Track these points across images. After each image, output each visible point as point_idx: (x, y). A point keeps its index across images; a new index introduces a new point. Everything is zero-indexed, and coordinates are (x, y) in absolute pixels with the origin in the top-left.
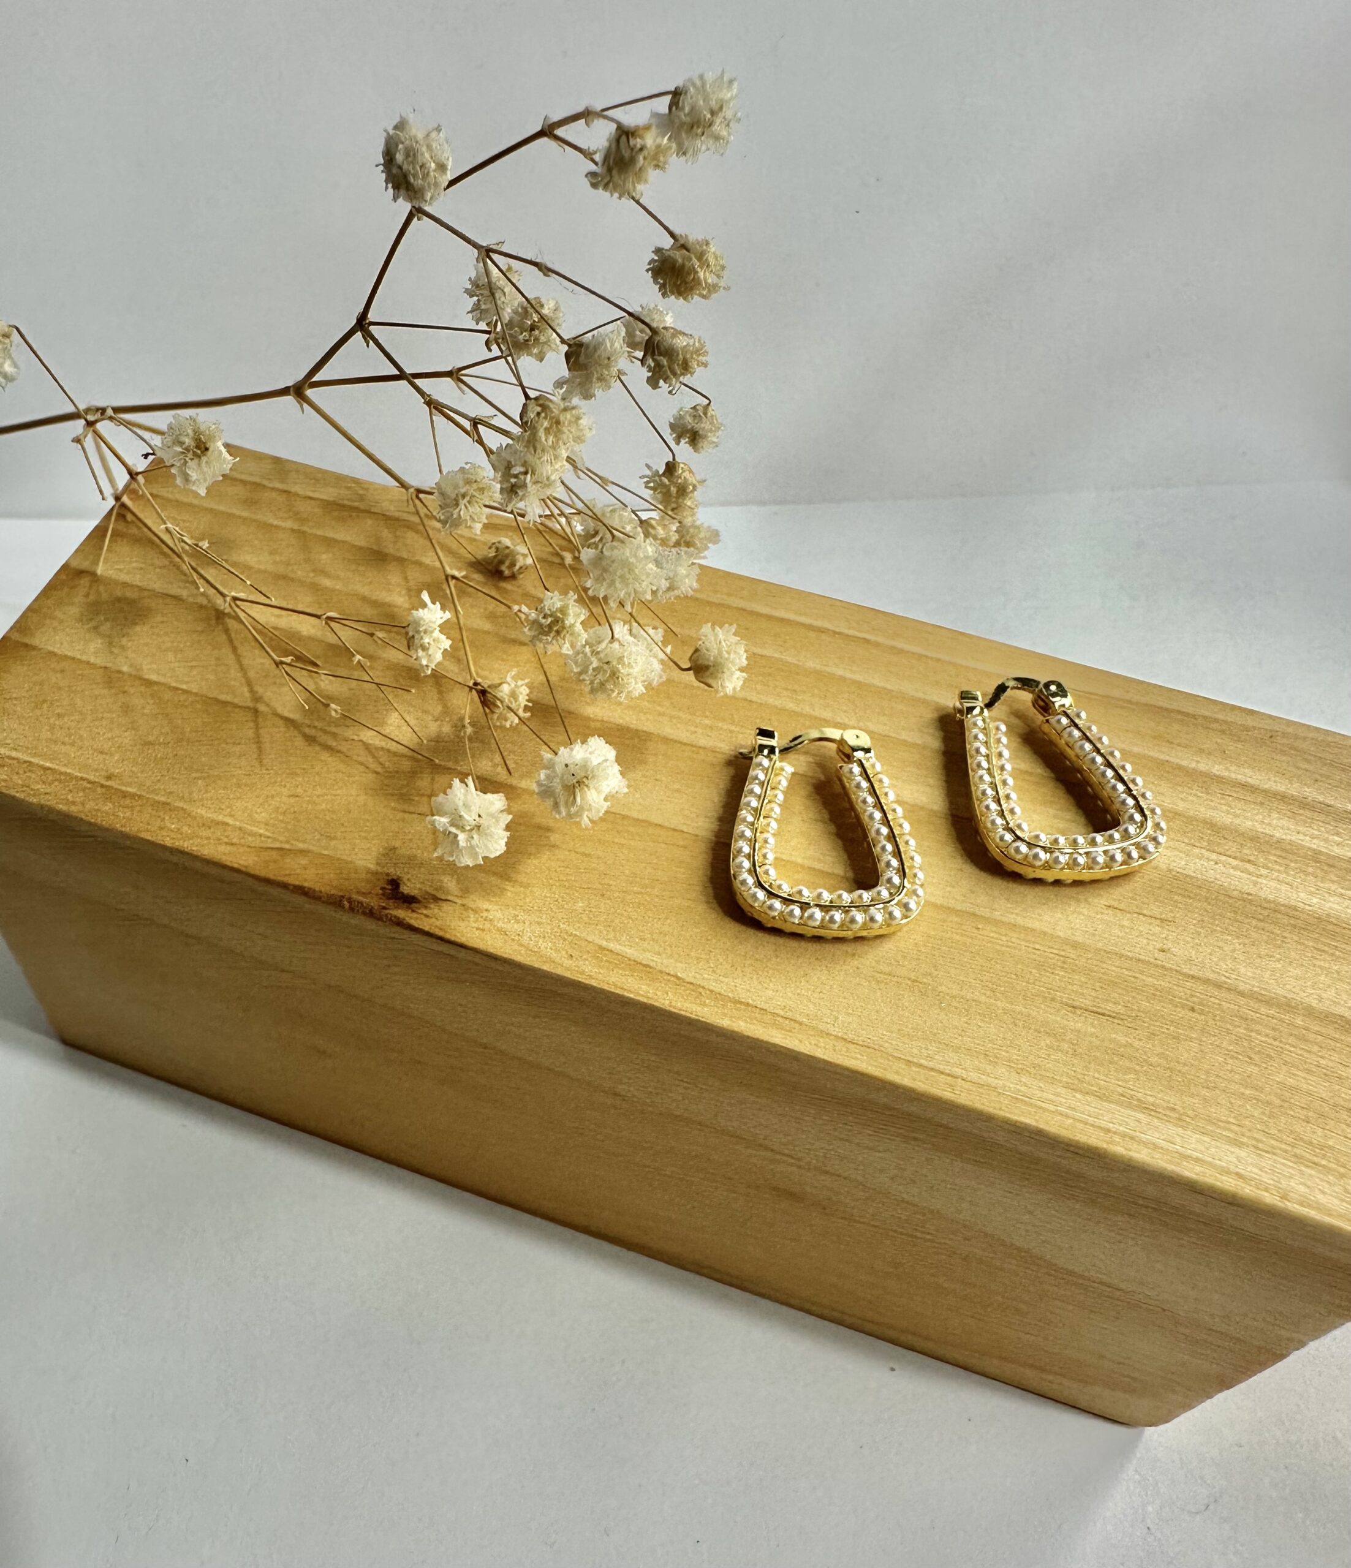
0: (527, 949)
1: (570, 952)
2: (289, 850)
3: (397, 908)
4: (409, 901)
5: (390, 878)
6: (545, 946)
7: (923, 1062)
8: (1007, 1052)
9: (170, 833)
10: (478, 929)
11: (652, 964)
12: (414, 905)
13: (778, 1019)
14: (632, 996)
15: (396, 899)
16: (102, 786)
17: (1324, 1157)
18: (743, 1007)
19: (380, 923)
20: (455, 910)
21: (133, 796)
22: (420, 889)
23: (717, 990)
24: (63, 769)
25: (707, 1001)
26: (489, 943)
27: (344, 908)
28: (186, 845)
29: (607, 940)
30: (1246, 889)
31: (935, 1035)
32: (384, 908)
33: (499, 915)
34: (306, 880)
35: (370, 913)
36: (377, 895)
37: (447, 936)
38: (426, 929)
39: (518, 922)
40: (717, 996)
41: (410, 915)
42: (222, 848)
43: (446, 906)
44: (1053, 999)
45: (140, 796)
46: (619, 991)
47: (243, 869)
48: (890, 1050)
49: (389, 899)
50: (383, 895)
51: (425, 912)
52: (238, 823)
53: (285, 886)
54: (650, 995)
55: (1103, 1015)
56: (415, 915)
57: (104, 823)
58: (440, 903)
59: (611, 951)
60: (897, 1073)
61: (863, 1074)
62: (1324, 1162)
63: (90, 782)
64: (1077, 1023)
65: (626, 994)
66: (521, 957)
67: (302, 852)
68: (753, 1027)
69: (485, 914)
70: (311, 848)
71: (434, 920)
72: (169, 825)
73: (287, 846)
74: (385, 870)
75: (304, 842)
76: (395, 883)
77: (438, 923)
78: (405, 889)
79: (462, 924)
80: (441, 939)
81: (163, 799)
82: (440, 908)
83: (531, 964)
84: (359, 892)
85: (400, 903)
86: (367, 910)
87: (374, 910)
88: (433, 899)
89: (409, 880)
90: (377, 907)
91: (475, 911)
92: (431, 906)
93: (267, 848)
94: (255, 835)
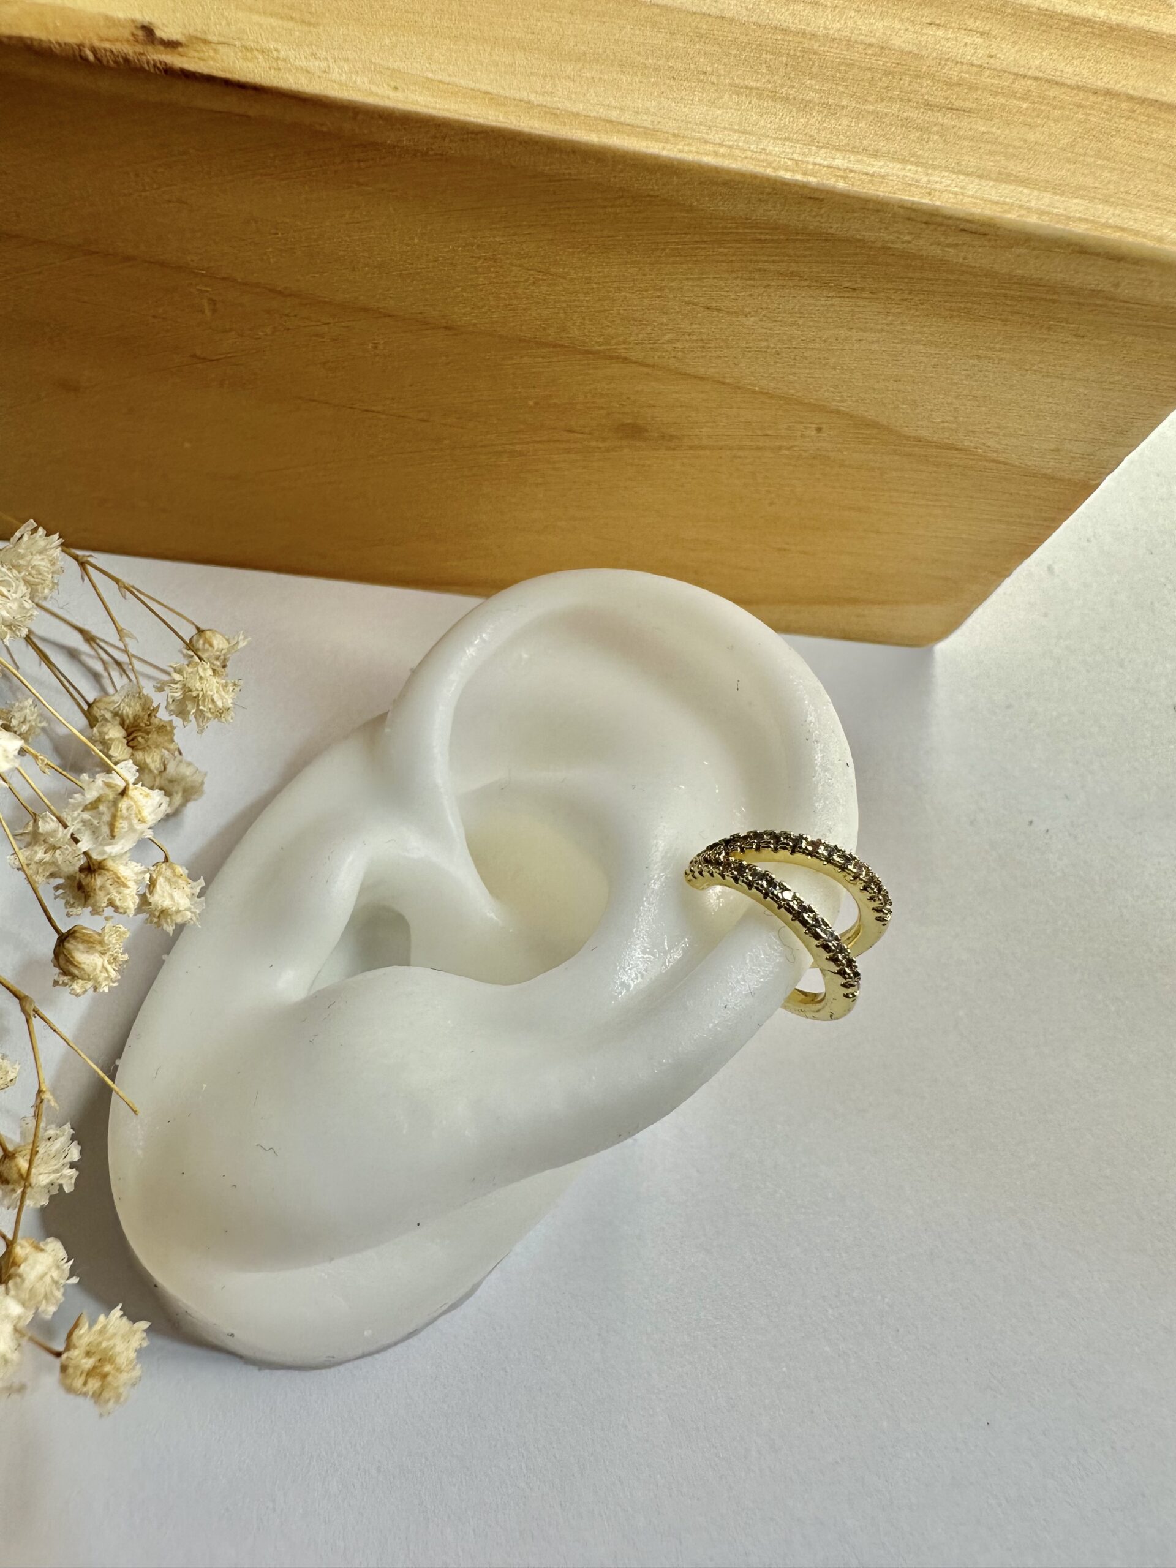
0: (340, 83)
1: (393, 84)
3: (158, 53)
4: (172, 45)
5: (139, 25)
6: (363, 81)
10: (271, 68)
11: (492, 91)
12: (180, 49)
13: (649, 131)
14: (481, 121)
15: (155, 44)
18: (607, 123)
19: (141, 76)
20: (236, 53)
22: (183, 34)
23: (573, 110)
25: (568, 122)
26: (291, 82)
27: (86, 61)
29: (433, 72)
32: (141, 54)
33: (292, 54)
36: (128, 41)
39: (319, 60)
40: (576, 115)
41: (179, 58)
43: (224, 50)
46: (462, 118)
49: (144, 43)
50: (138, 40)
51: (196, 55)
54: (502, 120)
56: (185, 59)
58: (213, 46)
59: (441, 82)
60: (786, 170)
64: (937, 118)
69: (276, 54)
71: (212, 63)
74: (128, 16)
76: (148, 31)
77: (218, 65)
78: (161, 33)
79: (250, 65)
80: (228, 84)
82: (215, 51)
83: (350, 98)
84: (102, 40)
85: (162, 48)
86: (121, 60)
87: (131, 58)
88: (203, 42)
89: (163, 24)
90: (131, 52)
91: (262, 51)
92: (203, 48)
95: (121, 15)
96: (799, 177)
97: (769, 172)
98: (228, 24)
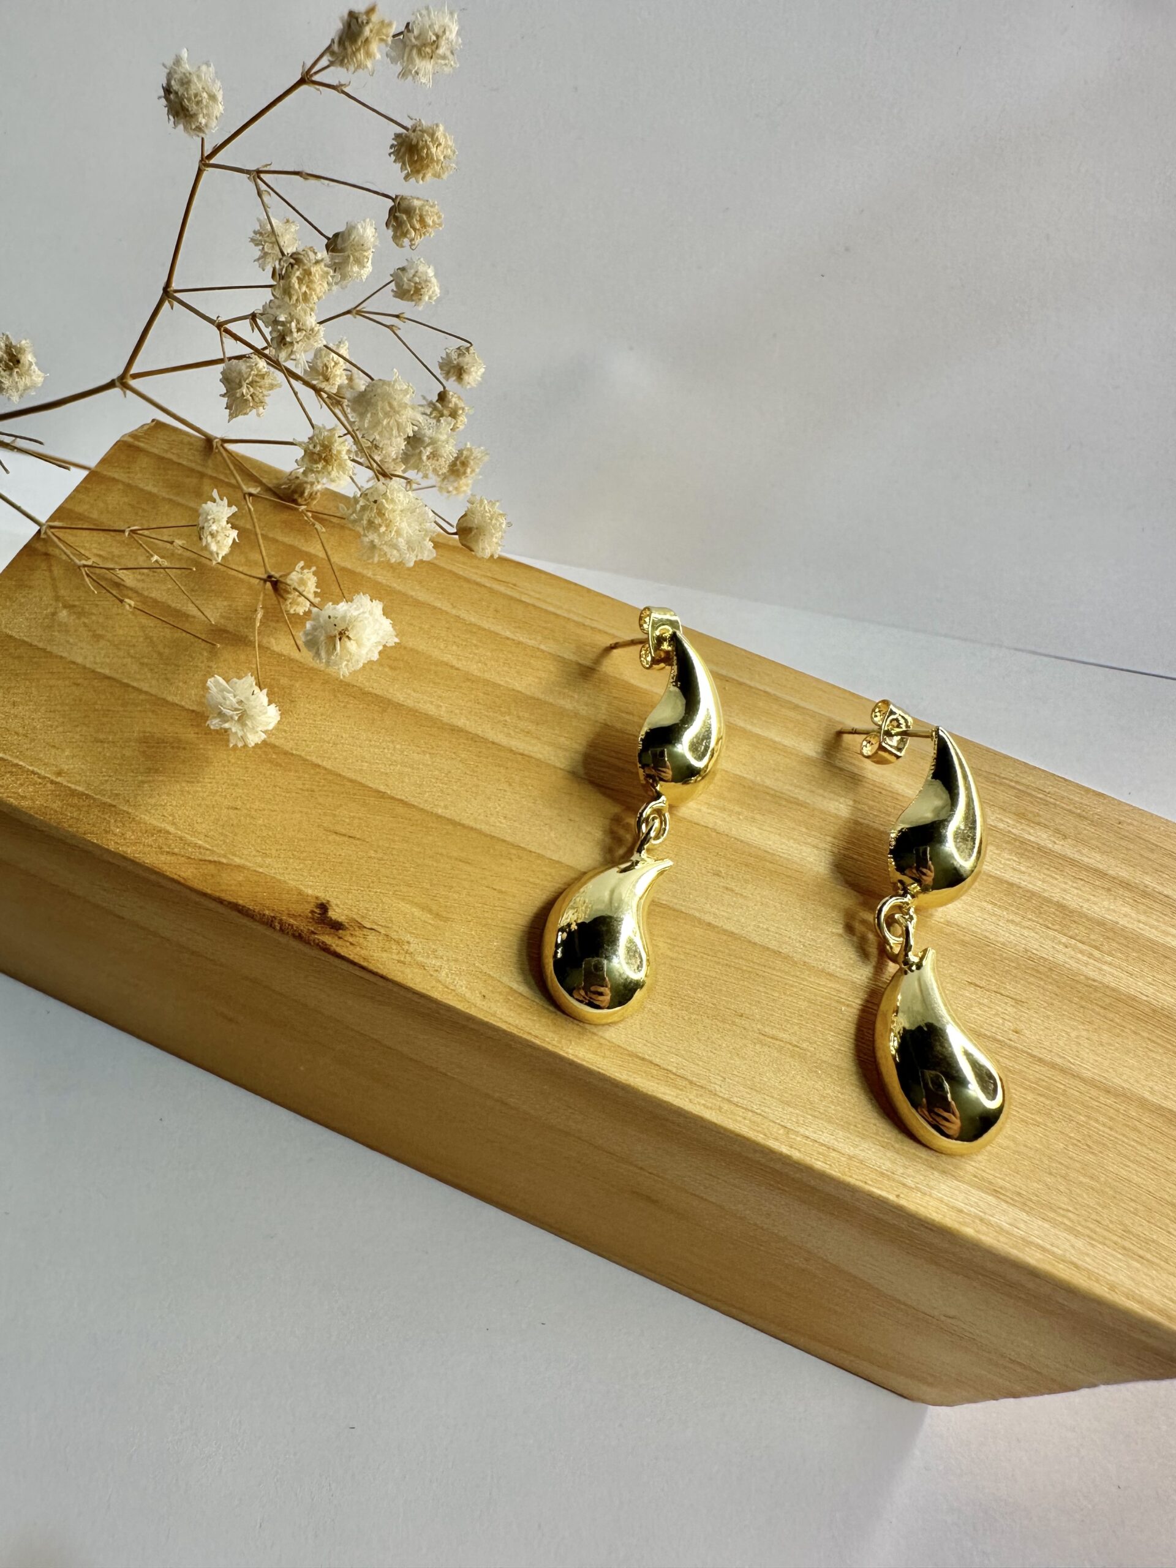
0: (445, 986)
1: (484, 992)
2: (227, 865)
3: (323, 934)
4: (336, 926)
5: (319, 902)
6: (462, 986)
7: (799, 1129)
10: (399, 961)
12: (341, 931)
13: (670, 1075)
14: (537, 1042)
15: (324, 924)
16: (52, 782)
17: (1148, 1250)
18: (639, 1061)
19: (308, 945)
20: (379, 941)
21: (81, 795)
22: (347, 916)
24: (16, 761)
26: (410, 976)
27: (274, 928)
28: (129, 851)
30: (1091, 974)
31: (811, 1103)
32: (313, 933)
33: (419, 948)
34: (240, 897)
35: (299, 937)
36: (307, 917)
37: (371, 967)
38: (351, 957)
39: (437, 957)
41: (336, 941)
43: (372, 937)
45: (88, 796)
46: (525, 1036)
47: (182, 881)
48: (771, 1116)
49: (317, 923)
51: (351, 940)
52: (179, 832)
53: (220, 901)
54: (555, 1043)
56: (340, 942)
58: (365, 932)
61: (742, 1137)
62: (1149, 1256)
63: (40, 777)
66: (437, 993)
67: (240, 868)
68: (646, 1083)
69: (406, 947)
70: (247, 864)
71: (358, 949)
72: (112, 828)
73: (224, 861)
74: (316, 893)
75: (241, 858)
76: (323, 907)
77: (363, 952)
78: (333, 914)
79: (385, 955)
80: (363, 968)
82: (365, 937)
84: (289, 914)
85: (328, 929)
86: (297, 934)
87: (303, 935)
88: (359, 927)
89: (337, 905)
90: (306, 931)
91: (398, 942)
92: (357, 933)
93: (205, 860)
94: (195, 845)
95: (310, 892)
96: (785, 1150)
97: (760, 1138)
98: (383, 911)
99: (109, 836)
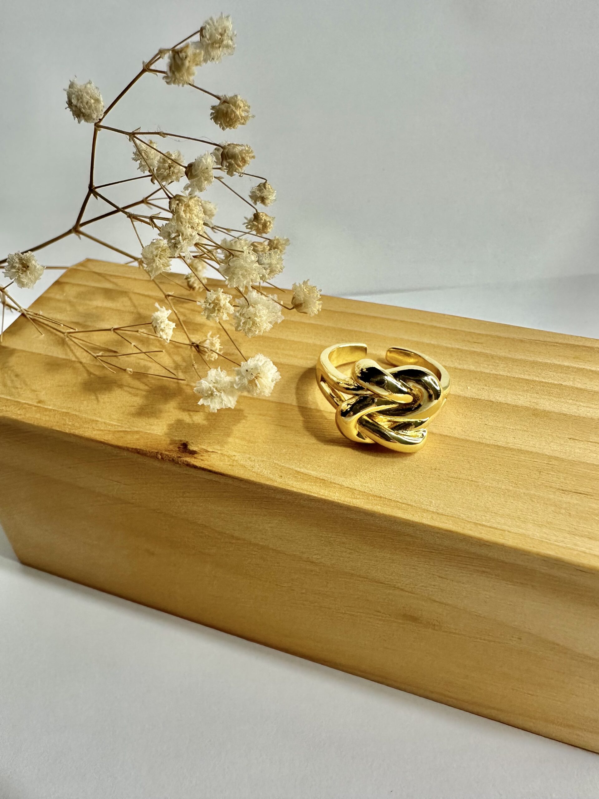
0: (257, 474)
1: (280, 474)
2: (130, 431)
3: (185, 457)
4: (193, 453)
5: (182, 442)
6: (266, 472)
7: (484, 523)
8: (531, 516)
9: (69, 427)
10: (230, 465)
11: (326, 479)
12: (196, 455)
13: (398, 504)
14: (316, 495)
15: (186, 452)
16: (35, 406)
18: (378, 499)
19: (178, 465)
20: (217, 457)
21: (50, 410)
22: (198, 448)
23: (362, 490)
24: (17, 400)
25: (358, 497)
26: (236, 472)
27: (158, 458)
28: (77, 432)
29: (300, 468)
31: (488, 509)
32: (180, 457)
33: (240, 458)
34: (138, 445)
35: (173, 461)
36: (176, 451)
37: (214, 469)
38: (202, 466)
39: (251, 461)
40: (363, 493)
41: (194, 460)
42: (95, 432)
43: (213, 455)
44: (551, 487)
45: (54, 410)
46: (308, 493)
47: (105, 441)
48: (464, 517)
49: (182, 452)
50: (179, 451)
51: (201, 458)
52: (103, 420)
53: (127, 449)
54: (326, 494)
55: (580, 493)
57: (35, 424)
58: (209, 453)
59: (303, 473)
60: (470, 530)
61: (451, 531)
63: (28, 404)
64: (566, 498)
65: (312, 494)
66: (254, 478)
67: (137, 432)
68: (385, 509)
69: (233, 458)
70: (141, 430)
71: (206, 462)
72: (67, 422)
73: (129, 430)
74: (180, 439)
75: (137, 427)
76: (185, 445)
78: (190, 447)
79: (221, 463)
80: (210, 471)
81: (64, 410)
82: (210, 456)
83: (260, 481)
84: (166, 450)
85: (188, 455)
86: (171, 459)
87: (175, 459)
88: (206, 452)
89: (192, 443)
90: (176, 457)
91: (228, 457)
92: (205, 455)
93: (118, 431)
94: (112, 425)
95: (177, 438)
96: (476, 535)
97: (461, 530)
99: (66, 426)
